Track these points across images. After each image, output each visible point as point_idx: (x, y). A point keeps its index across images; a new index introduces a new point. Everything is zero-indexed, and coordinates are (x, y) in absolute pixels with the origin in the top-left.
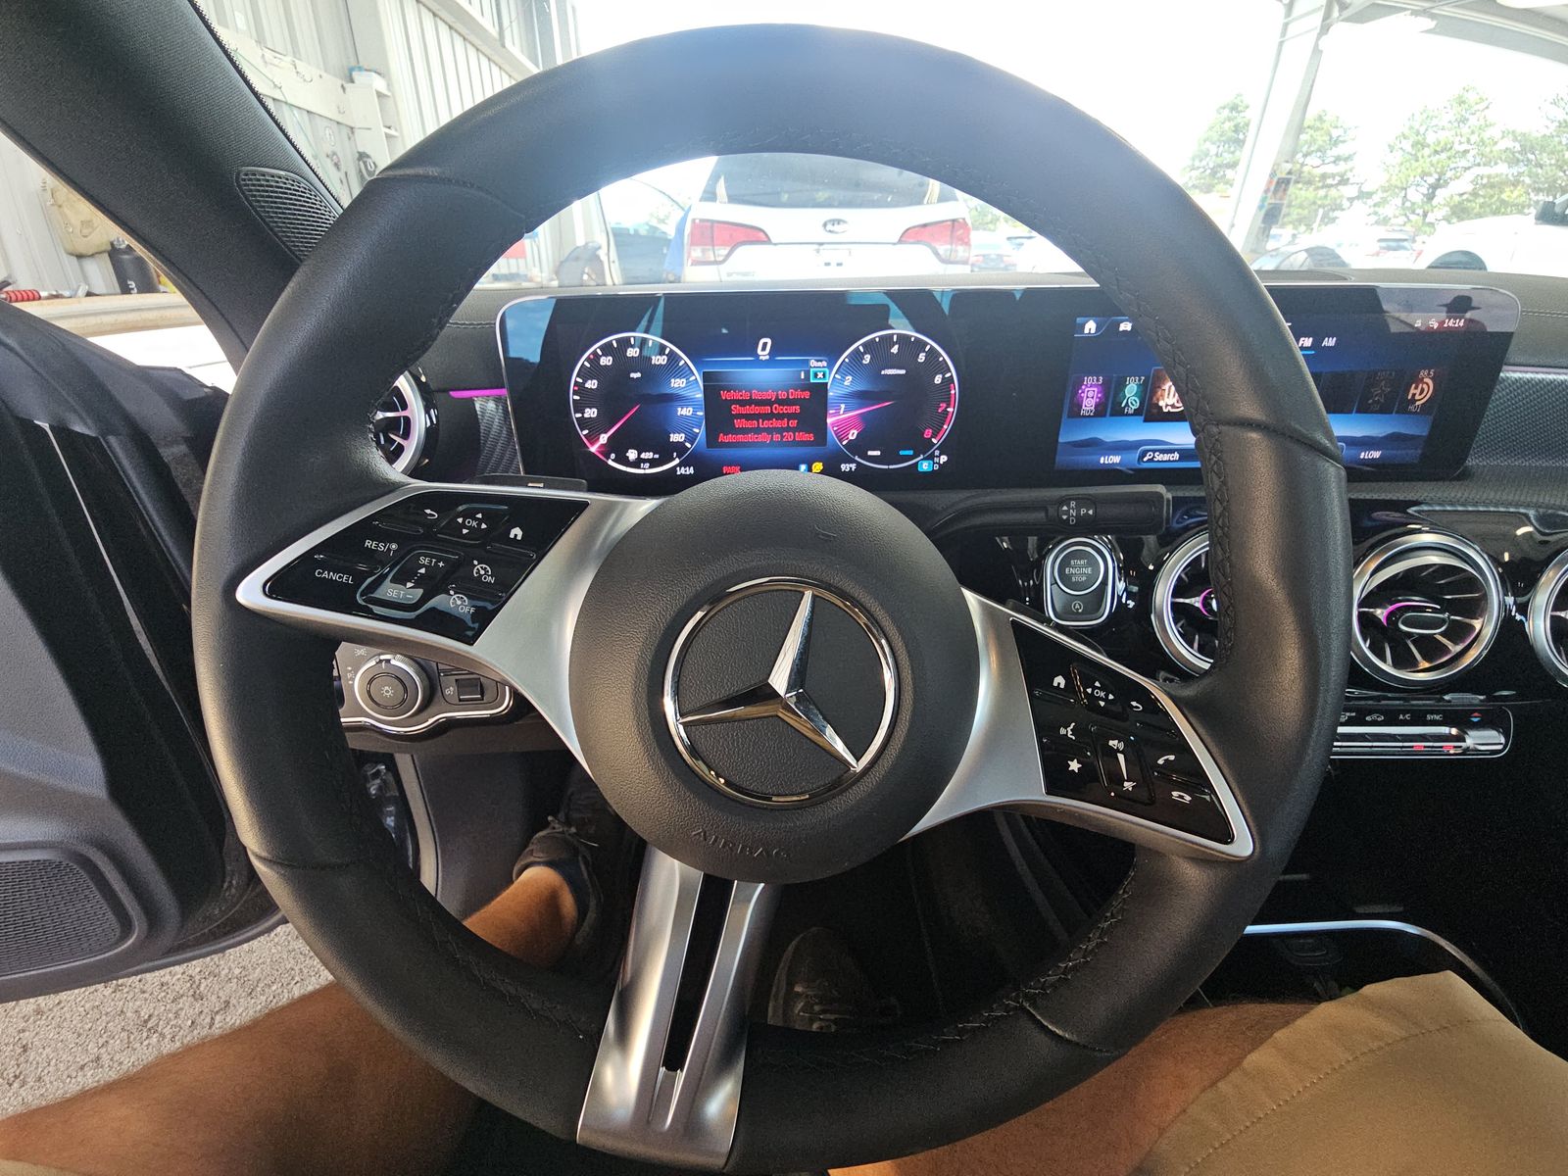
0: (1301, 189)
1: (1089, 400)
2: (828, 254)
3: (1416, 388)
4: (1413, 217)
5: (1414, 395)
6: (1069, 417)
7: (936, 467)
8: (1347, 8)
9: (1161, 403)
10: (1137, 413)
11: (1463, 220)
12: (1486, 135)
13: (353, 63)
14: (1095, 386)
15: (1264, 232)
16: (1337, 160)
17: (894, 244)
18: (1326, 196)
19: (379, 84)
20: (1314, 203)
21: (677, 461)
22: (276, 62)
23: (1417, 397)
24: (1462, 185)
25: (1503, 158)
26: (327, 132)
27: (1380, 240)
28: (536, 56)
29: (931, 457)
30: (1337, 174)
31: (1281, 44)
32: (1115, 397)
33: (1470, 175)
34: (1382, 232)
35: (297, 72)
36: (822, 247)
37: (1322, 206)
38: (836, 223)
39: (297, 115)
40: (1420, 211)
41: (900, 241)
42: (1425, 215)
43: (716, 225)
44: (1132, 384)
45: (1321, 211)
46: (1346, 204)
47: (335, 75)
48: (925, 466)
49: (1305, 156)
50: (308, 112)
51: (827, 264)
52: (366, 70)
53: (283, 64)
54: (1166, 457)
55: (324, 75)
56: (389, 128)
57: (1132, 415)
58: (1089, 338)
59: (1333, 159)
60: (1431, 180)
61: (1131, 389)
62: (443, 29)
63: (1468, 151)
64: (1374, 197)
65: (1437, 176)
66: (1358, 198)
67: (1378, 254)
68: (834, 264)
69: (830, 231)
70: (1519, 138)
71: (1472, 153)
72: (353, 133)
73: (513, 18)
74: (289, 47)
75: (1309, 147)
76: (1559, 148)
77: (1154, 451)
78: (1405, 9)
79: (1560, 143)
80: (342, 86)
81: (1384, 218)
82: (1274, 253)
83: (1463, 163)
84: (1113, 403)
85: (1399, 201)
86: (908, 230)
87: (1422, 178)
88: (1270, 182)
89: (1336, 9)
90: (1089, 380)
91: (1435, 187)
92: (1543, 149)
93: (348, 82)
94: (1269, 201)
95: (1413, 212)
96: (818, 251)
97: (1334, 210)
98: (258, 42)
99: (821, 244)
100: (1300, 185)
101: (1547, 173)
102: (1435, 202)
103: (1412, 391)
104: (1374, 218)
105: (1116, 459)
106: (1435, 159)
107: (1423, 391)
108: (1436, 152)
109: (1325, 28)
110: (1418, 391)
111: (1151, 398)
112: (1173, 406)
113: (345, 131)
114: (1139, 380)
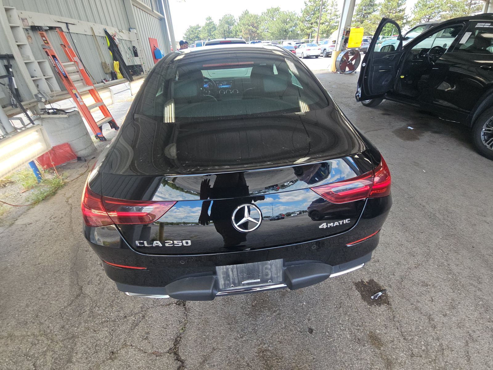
13: (129, 27)
19: (135, 31)
35: (123, 32)
47: (128, 31)
50: (125, 40)
52: (132, 28)
56: (138, 40)
72: (131, 42)
88: (344, 32)
94: (344, 37)
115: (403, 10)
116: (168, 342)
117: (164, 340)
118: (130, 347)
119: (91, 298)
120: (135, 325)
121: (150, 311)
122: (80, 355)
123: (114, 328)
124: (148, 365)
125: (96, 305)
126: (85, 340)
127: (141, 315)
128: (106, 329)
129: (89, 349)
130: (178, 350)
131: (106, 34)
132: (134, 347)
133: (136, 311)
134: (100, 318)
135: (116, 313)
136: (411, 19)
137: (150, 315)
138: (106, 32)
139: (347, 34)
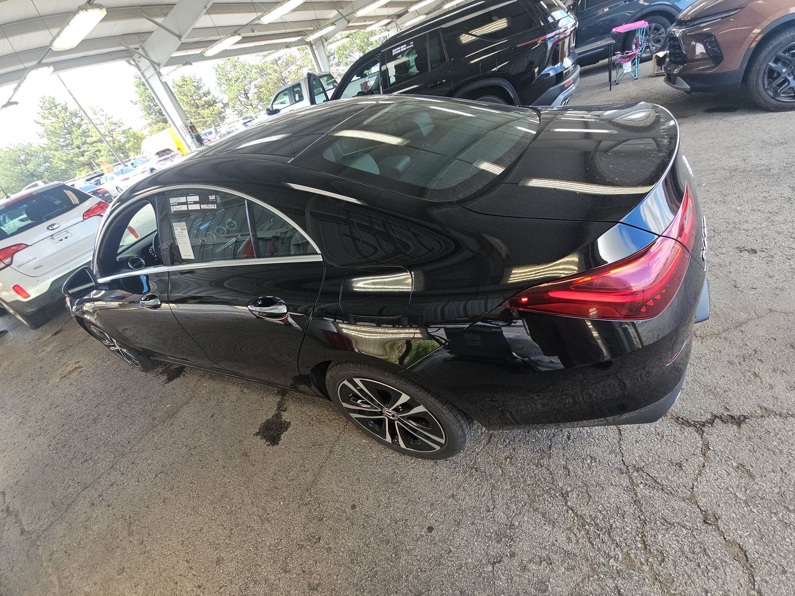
16: (205, 95)
18: (214, 110)
30: (210, 100)
41: (84, 219)
42: (251, 105)
46: (223, 110)
51: (61, 240)
60: (243, 92)
64: (230, 104)
66: (225, 106)
68: (64, 239)
69: (52, 229)
85: (239, 103)
86: (84, 214)
87: (239, 92)
89: (156, 66)
91: (246, 94)
95: (247, 105)
96: (52, 238)
97: (221, 114)
99: (52, 235)
106: (237, 84)
116: (686, 433)
117: (682, 439)
118: (695, 489)
119: (583, 579)
120: (655, 484)
121: (629, 459)
122: (712, 583)
123: (658, 522)
124: (723, 462)
125: (604, 565)
126: (681, 578)
127: (635, 474)
128: (660, 537)
129: (699, 566)
130: (698, 422)
132: (696, 483)
133: (626, 482)
134: (635, 554)
135: (626, 520)
137: (637, 459)
139: (192, 131)
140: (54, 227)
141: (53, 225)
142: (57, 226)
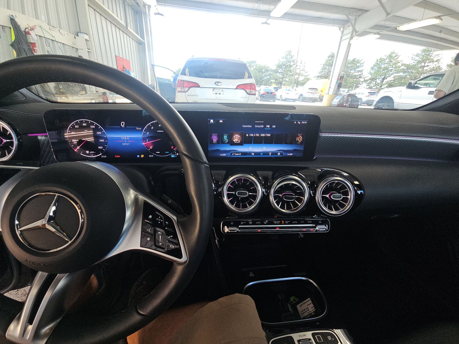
0: (350, 79)
1: (215, 139)
2: (216, 91)
3: (298, 138)
4: (378, 87)
5: (298, 140)
6: (210, 144)
7: (176, 156)
8: (357, 32)
9: (234, 141)
10: (228, 143)
11: (391, 87)
12: (397, 65)
13: (79, 31)
14: (216, 136)
15: (338, 89)
16: (358, 71)
17: (235, 89)
18: (356, 81)
19: (86, 37)
20: (353, 82)
21: (101, 154)
22: (53, 29)
23: (299, 140)
24: (390, 79)
25: (402, 71)
26: (69, 50)
27: (369, 93)
28: (138, 31)
29: (174, 154)
30: (359, 75)
31: (340, 42)
32: (221, 139)
33: (392, 76)
34: (369, 91)
35: (60, 33)
36: (214, 89)
37: (355, 83)
38: (218, 83)
39: (59, 45)
40: (380, 85)
41: (236, 88)
42: (381, 86)
43: (184, 81)
44: (225, 136)
45: (355, 84)
46: (361, 83)
47: (72, 34)
48: (173, 156)
49: (350, 70)
50: (63, 44)
51: (216, 94)
52: (82, 33)
53: (56, 30)
54: (238, 154)
55: (69, 33)
56: (89, 49)
57: (226, 143)
58: (212, 124)
59: (357, 71)
60: (383, 77)
61: (225, 137)
62: (109, 23)
63: (393, 69)
64: (368, 81)
65: (384, 76)
66: (364, 81)
67: (368, 96)
68: (218, 94)
69: (217, 85)
70: (406, 66)
71: (394, 70)
72: (77, 50)
73: (131, 21)
74: (58, 25)
75: (351, 68)
76: (418, 68)
77: (234, 153)
78: (372, 32)
79: (418, 66)
80: (75, 37)
81: (371, 87)
82: (340, 95)
83: (391, 73)
84: (221, 141)
85: (374, 83)
86: (239, 85)
87: (380, 77)
88: (339, 77)
89: (354, 32)
90: (214, 134)
91: (384, 79)
92: (413, 68)
93: (76, 36)
94: (339, 82)
95: (378, 86)
96: (213, 90)
97: (358, 84)
98: (48, 24)
99: (215, 88)
100: (349, 78)
101: (414, 74)
102: (384, 83)
103: (297, 139)
104: (368, 87)
105: (225, 155)
106: (383, 72)
107: (300, 139)
108: (384, 70)
109: (351, 38)
110: (298, 139)
111: (231, 139)
112: (237, 141)
113: (75, 50)
114: (227, 135)
115: (361, 71)
131: (11, 23)
136: (368, 79)
138: (12, 20)
139: (340, 79)
140: (218, 84)
141: (219, 82)
142: (221, 84)
